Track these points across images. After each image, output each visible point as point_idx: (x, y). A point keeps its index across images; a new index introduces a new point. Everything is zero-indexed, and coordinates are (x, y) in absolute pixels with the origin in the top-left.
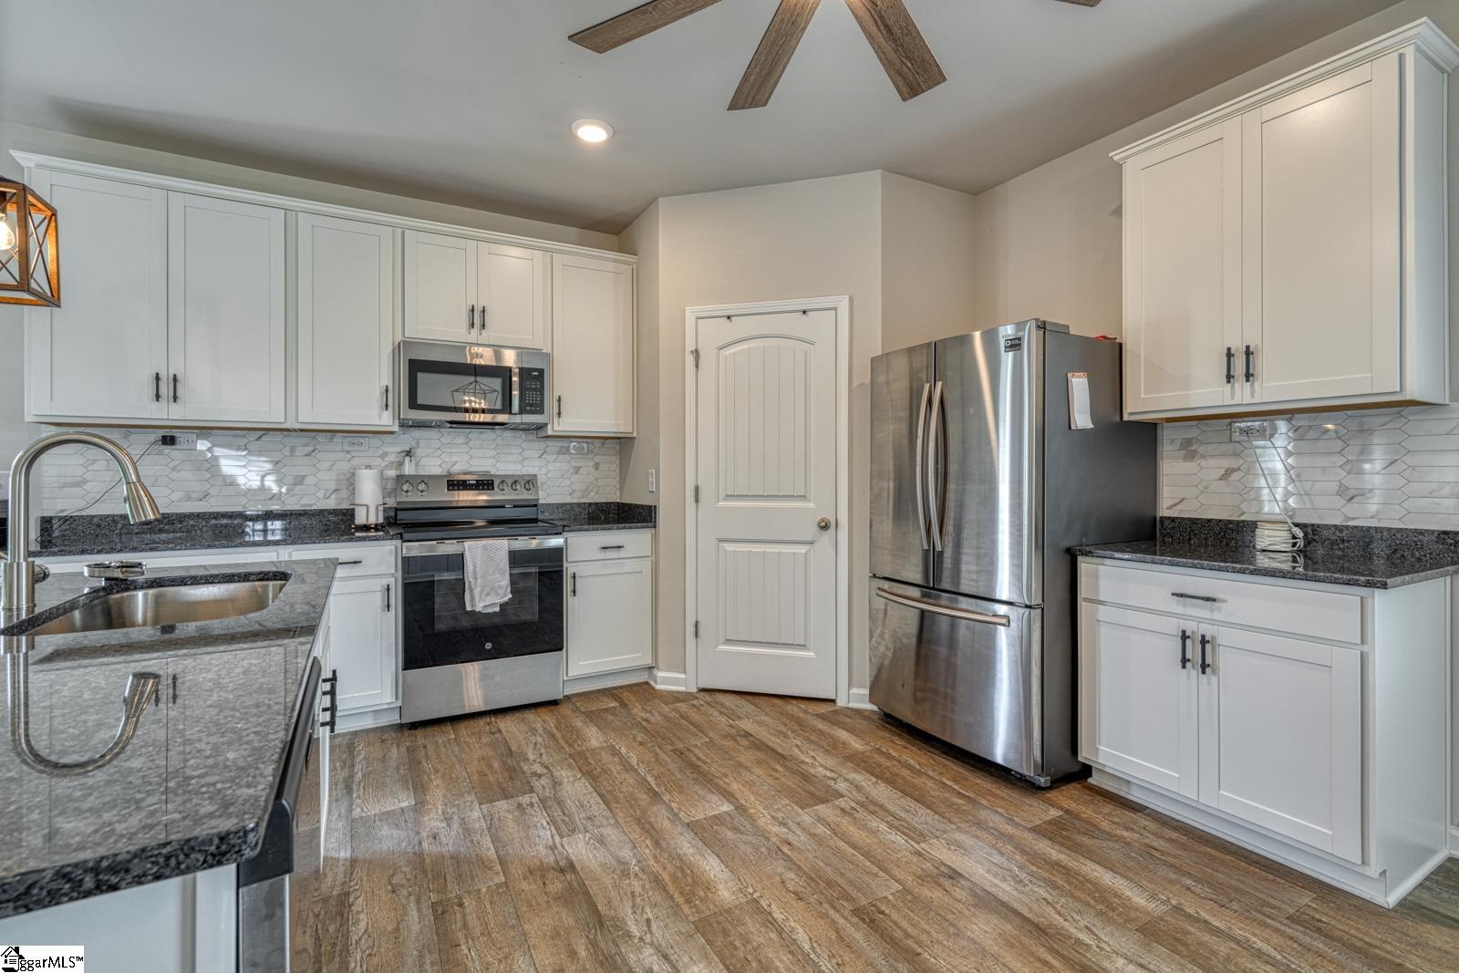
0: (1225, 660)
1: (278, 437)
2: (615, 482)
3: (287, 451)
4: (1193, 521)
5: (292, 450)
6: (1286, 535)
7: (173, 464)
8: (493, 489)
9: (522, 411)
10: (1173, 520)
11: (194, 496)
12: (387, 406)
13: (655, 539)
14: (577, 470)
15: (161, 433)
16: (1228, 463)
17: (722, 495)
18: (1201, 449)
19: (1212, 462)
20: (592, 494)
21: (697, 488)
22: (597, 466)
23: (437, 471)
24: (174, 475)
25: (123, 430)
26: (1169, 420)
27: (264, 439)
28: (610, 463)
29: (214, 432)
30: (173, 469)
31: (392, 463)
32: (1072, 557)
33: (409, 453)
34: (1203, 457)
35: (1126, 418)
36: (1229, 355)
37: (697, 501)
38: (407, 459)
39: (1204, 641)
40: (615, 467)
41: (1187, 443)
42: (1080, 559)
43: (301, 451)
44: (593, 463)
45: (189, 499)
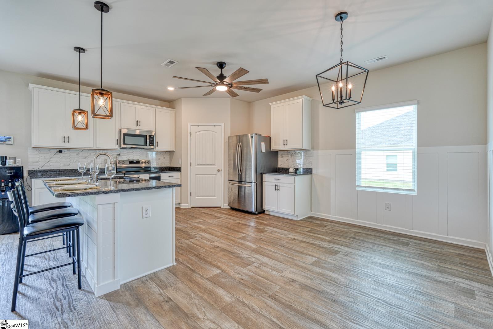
0: (281, 188)
1: (87, 150)
2: (169, 162)
3: (89, 154)
4: (282, 168)
5: (90, 154)
6: (293, 170)
7: (61, 157)
8: (140, 163)
9: (150, 145)
10: (280, 168)
11: (66, 165)
12: (117, 144)
13: (181, 174)
14: (159, 159)
15: (58, 150)
16: (287, 158)
17: (196, 164)
18: (284, 156)
19: (285, 158)
20: (163, 165)
21: (191, 163)
22: (164, 158)
23: (126, 159)
24: (61, 160)
25: (48, 149)
26: (280, 151)
27: (83, 151)
28: (167, 157)
29: (71, 149)
30: (61, 158)
31: (114, 157)
32: (262, 174)
33: (119, 155)
34: (284, 157)
35: (271, 150)
36: (284, 141)
37: (191, 166)
38: (119, 156)
39: (278, 186)
40: (169, 158)
41: (282, 155)
42: (263, 174)
43: (92, 154)
44: (163, 157)
45: (65, 166)
